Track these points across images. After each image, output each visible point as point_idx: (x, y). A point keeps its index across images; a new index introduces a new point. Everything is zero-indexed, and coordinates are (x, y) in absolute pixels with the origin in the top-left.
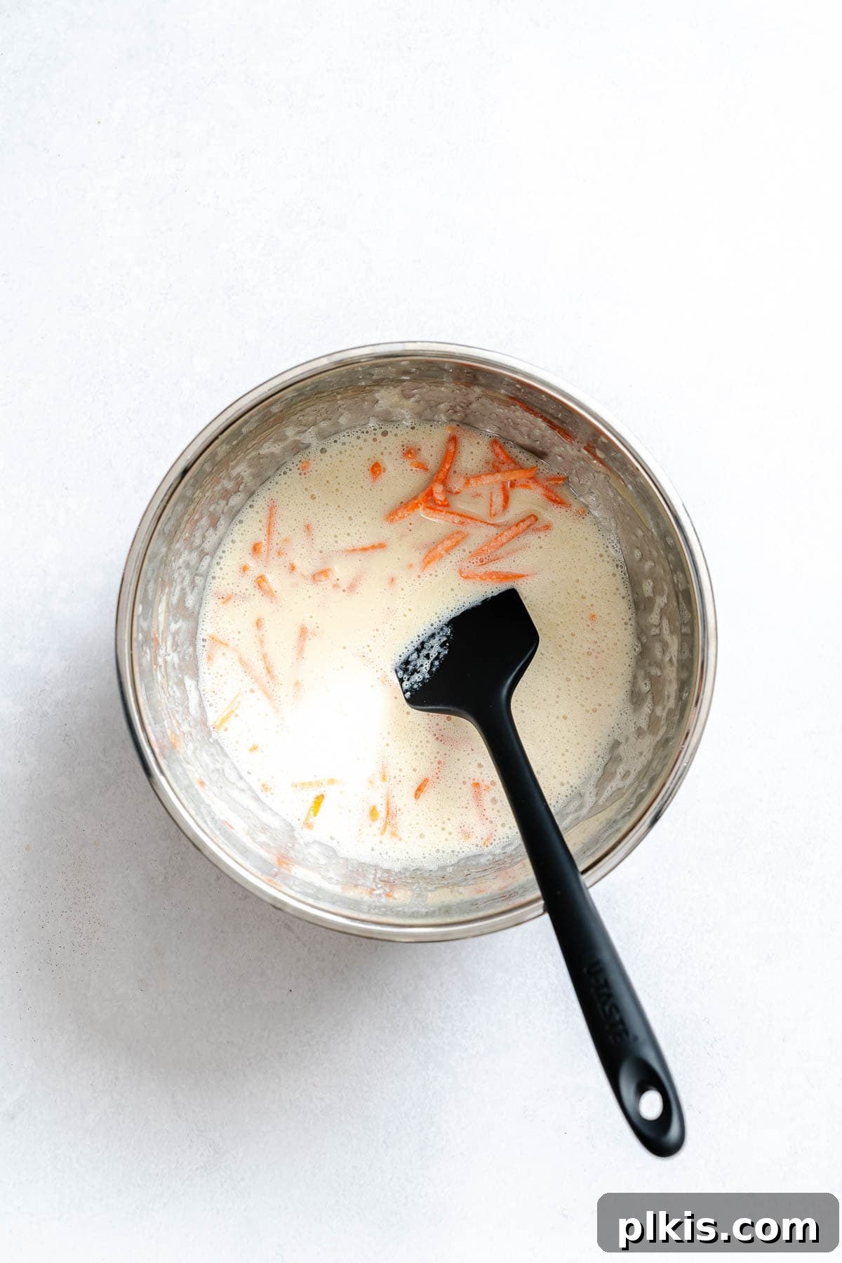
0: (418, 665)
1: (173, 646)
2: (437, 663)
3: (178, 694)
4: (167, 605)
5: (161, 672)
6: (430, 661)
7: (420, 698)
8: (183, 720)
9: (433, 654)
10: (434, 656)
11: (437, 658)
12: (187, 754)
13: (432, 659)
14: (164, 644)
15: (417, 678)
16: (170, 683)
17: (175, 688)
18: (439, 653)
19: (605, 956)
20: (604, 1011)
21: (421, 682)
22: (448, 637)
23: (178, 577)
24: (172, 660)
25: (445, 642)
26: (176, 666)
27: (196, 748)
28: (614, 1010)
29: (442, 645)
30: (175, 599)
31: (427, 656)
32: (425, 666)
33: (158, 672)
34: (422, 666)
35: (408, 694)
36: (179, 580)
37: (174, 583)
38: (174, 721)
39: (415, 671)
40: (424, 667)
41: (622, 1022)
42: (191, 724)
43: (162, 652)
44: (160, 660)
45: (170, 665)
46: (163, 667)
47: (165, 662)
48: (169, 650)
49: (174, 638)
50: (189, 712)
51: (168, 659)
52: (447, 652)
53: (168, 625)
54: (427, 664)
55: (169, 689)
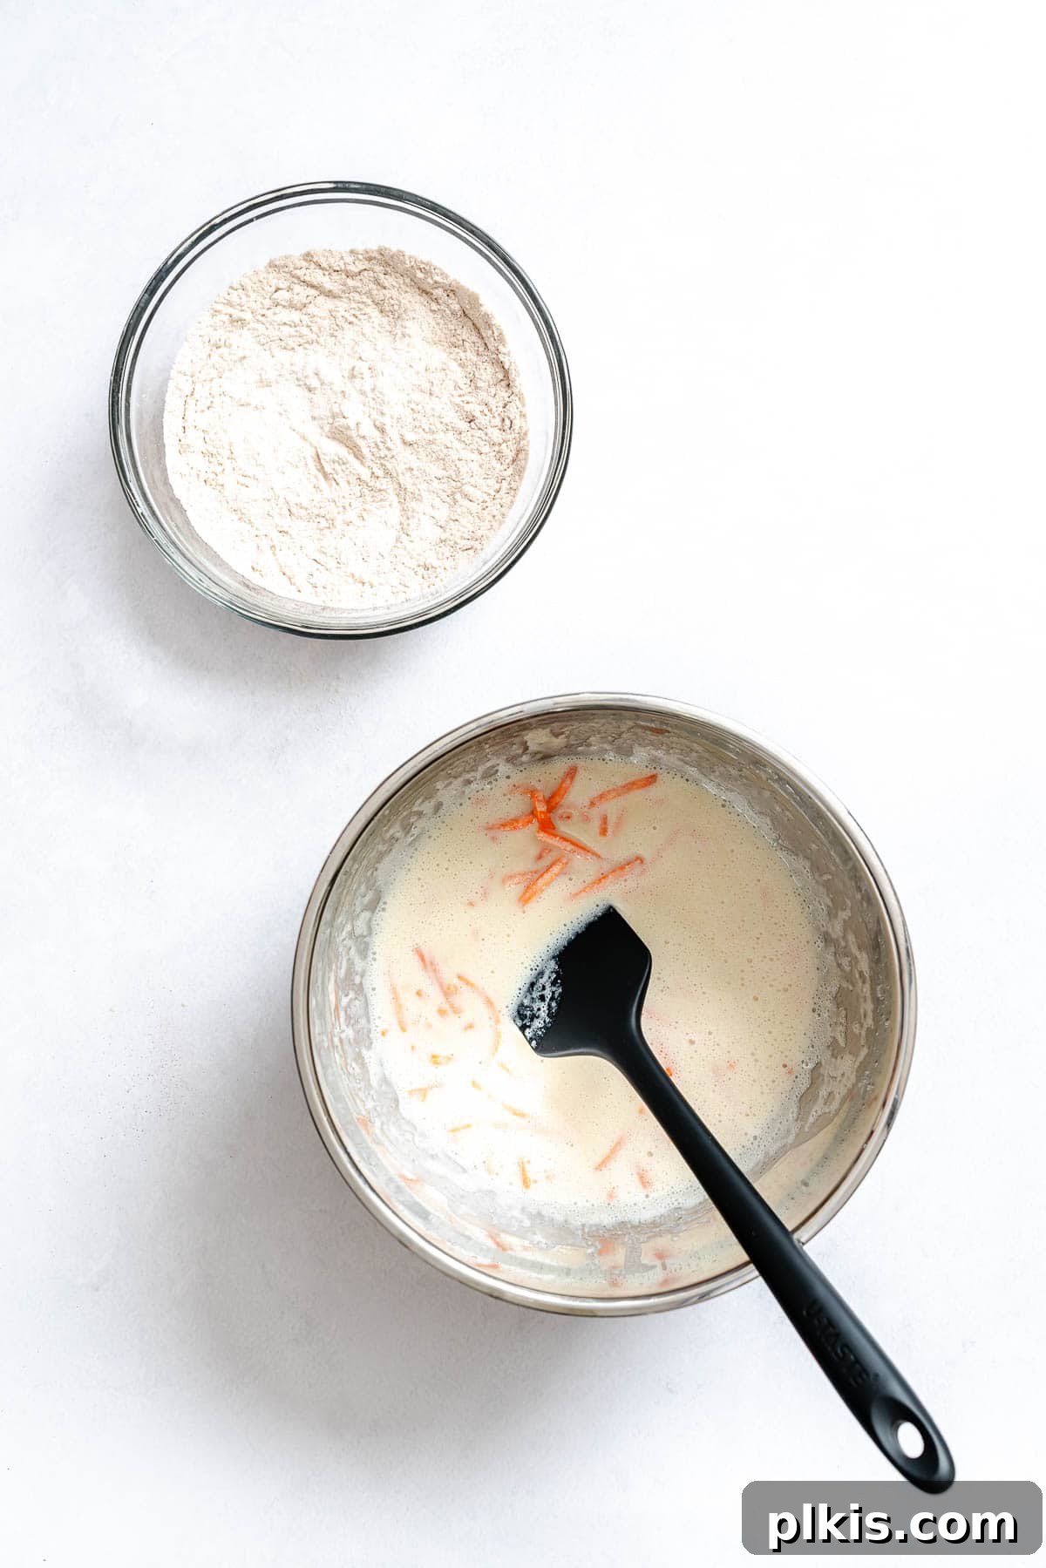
0: (535, 1009)
1: (346, 1019)
2: (554, 1004)
3: (358, 1070)
4: (336, 981)
5: (338, 1052)
6: (546, 1003)
7: (547, 1043)
8: (366, 1097)
9: (548, 993)
10: (549, 997)
11: (552, 999)
12: (376, 1135)
13: (548, 1000)
14: (338, 1023)
15: (538, 1024)
16: (349, 1061)
17: (354, 1065)
18: (553, 993)
19: (820, 1291)
20: (836, 1354)
21: (545, 1027)
22: (557, 972)
23: (343, 950)
24: (347, 1036)
25: (556, 979)
26: (352, 1041)
27: (382, 1124)
28: (846, 1351)
29: (554, 983)
30: (342, 973)
31: (542, 998)
32: (542, 1009)
33: (336, 1054)
34: (539, 1009)
35: (534, 1043)
36: (344, 953)
37: (340, 958)
38: (358, 1101)
39: (533, 1017)
40: (541, 1011)
41: (858, 1361)
42: (375, 1097)
43: (337, 1031)
44: (336, 1040)
45: (345, 1041)
46: (340, 1047)
47: (341, 1040)
48: (344, 1026)
49: (346, 1012)
50: (370, 1085)
51: (343, 1036)
52: (560, 990)
53: (338, 1000)
54: (544, 1006)
55: (349, 1067)
